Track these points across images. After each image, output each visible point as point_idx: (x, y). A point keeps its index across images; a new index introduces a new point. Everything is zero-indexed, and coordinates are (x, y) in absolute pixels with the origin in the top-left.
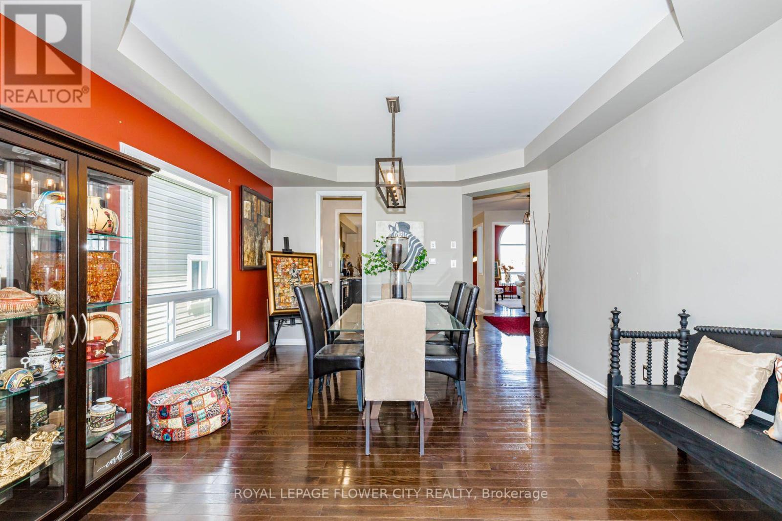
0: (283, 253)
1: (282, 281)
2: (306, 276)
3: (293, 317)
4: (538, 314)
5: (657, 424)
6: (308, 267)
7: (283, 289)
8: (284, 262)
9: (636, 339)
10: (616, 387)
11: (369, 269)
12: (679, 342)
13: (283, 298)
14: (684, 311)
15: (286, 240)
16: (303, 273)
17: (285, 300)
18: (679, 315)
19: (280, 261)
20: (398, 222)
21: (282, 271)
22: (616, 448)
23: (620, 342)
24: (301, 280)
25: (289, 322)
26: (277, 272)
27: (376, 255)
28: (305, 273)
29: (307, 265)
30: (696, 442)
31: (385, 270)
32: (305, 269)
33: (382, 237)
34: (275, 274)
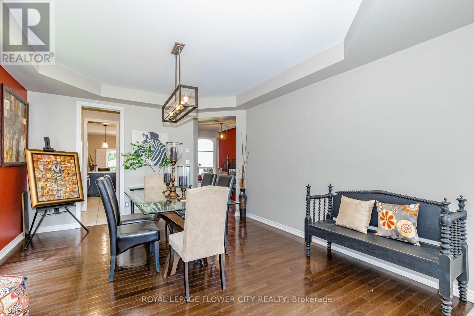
0: (44, 151)
1: (44, 176)
2: (68, 171)
3: (57, 207)
4: (241, 190)
5: (337, 239)
6: (70, 164)
7: (46, 183)
8: (45, 159)
9: (315, 199)
10: (310, 224)
11: (128, 165)
12: (328, 199)
13: (46, 191)
14: (330, 184)
15: (47, 140)
16: (66, 169)
17: (48, 192)
18: (328, 186)
19: (41, 159)
20: (150, 132)
21: (44, 167)
22: (308, 255)
23: (310, 202)
24: (63, 175)
25: (53, 211)
26: (38, 168)
27: (133, 155)
28: (68, 169)
29: (68, 162)
30: (359, 244)
31: (141, 166)
32: (67, 165)
33: (138, 142)
34: (36, 169)
